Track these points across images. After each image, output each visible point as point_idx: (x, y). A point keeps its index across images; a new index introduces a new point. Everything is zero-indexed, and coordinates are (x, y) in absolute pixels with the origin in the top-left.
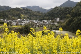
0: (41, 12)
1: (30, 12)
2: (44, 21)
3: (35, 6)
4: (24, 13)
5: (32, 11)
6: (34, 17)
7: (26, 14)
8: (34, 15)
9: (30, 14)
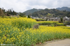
0: (67, 11)
1: (57, 11)
2: (65, 17)
3: (64, 7)
4: (51, 12)
5: (58, 10)
6: (60, 15)
7: (53, 13)
8: (59, 14)
9: (56, 13)
